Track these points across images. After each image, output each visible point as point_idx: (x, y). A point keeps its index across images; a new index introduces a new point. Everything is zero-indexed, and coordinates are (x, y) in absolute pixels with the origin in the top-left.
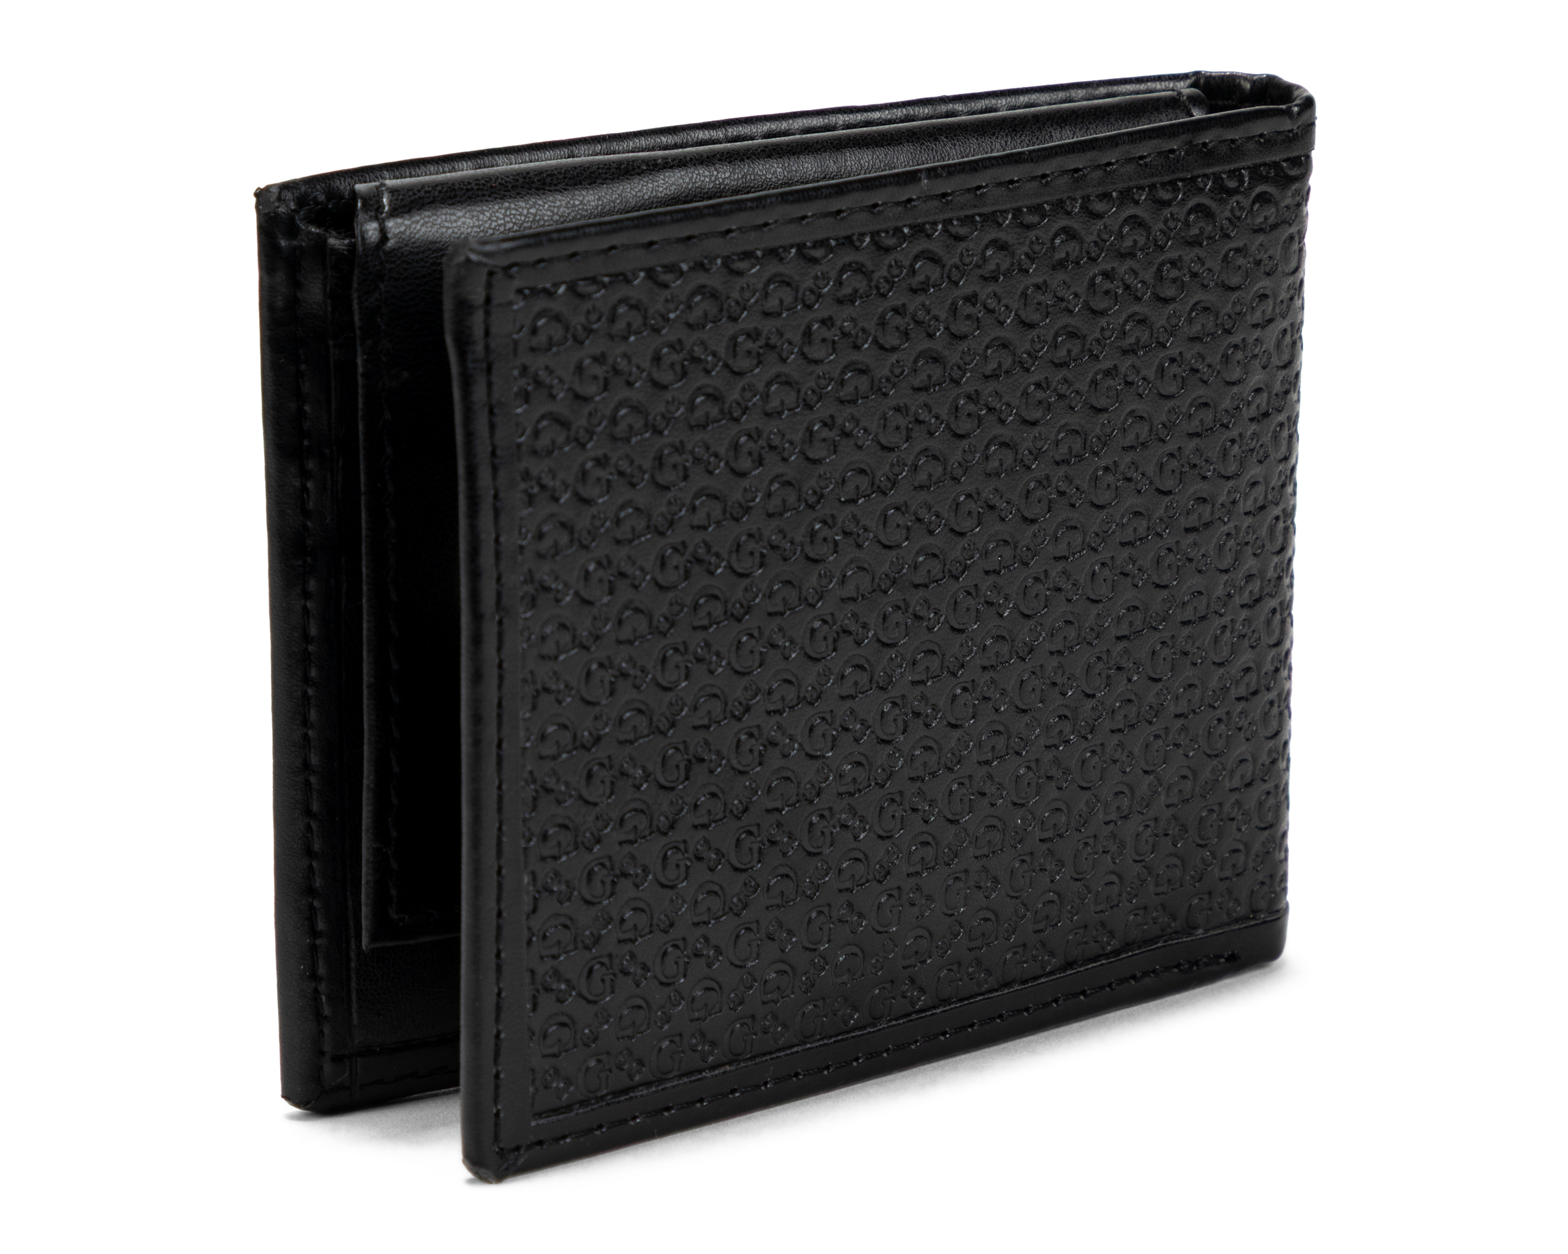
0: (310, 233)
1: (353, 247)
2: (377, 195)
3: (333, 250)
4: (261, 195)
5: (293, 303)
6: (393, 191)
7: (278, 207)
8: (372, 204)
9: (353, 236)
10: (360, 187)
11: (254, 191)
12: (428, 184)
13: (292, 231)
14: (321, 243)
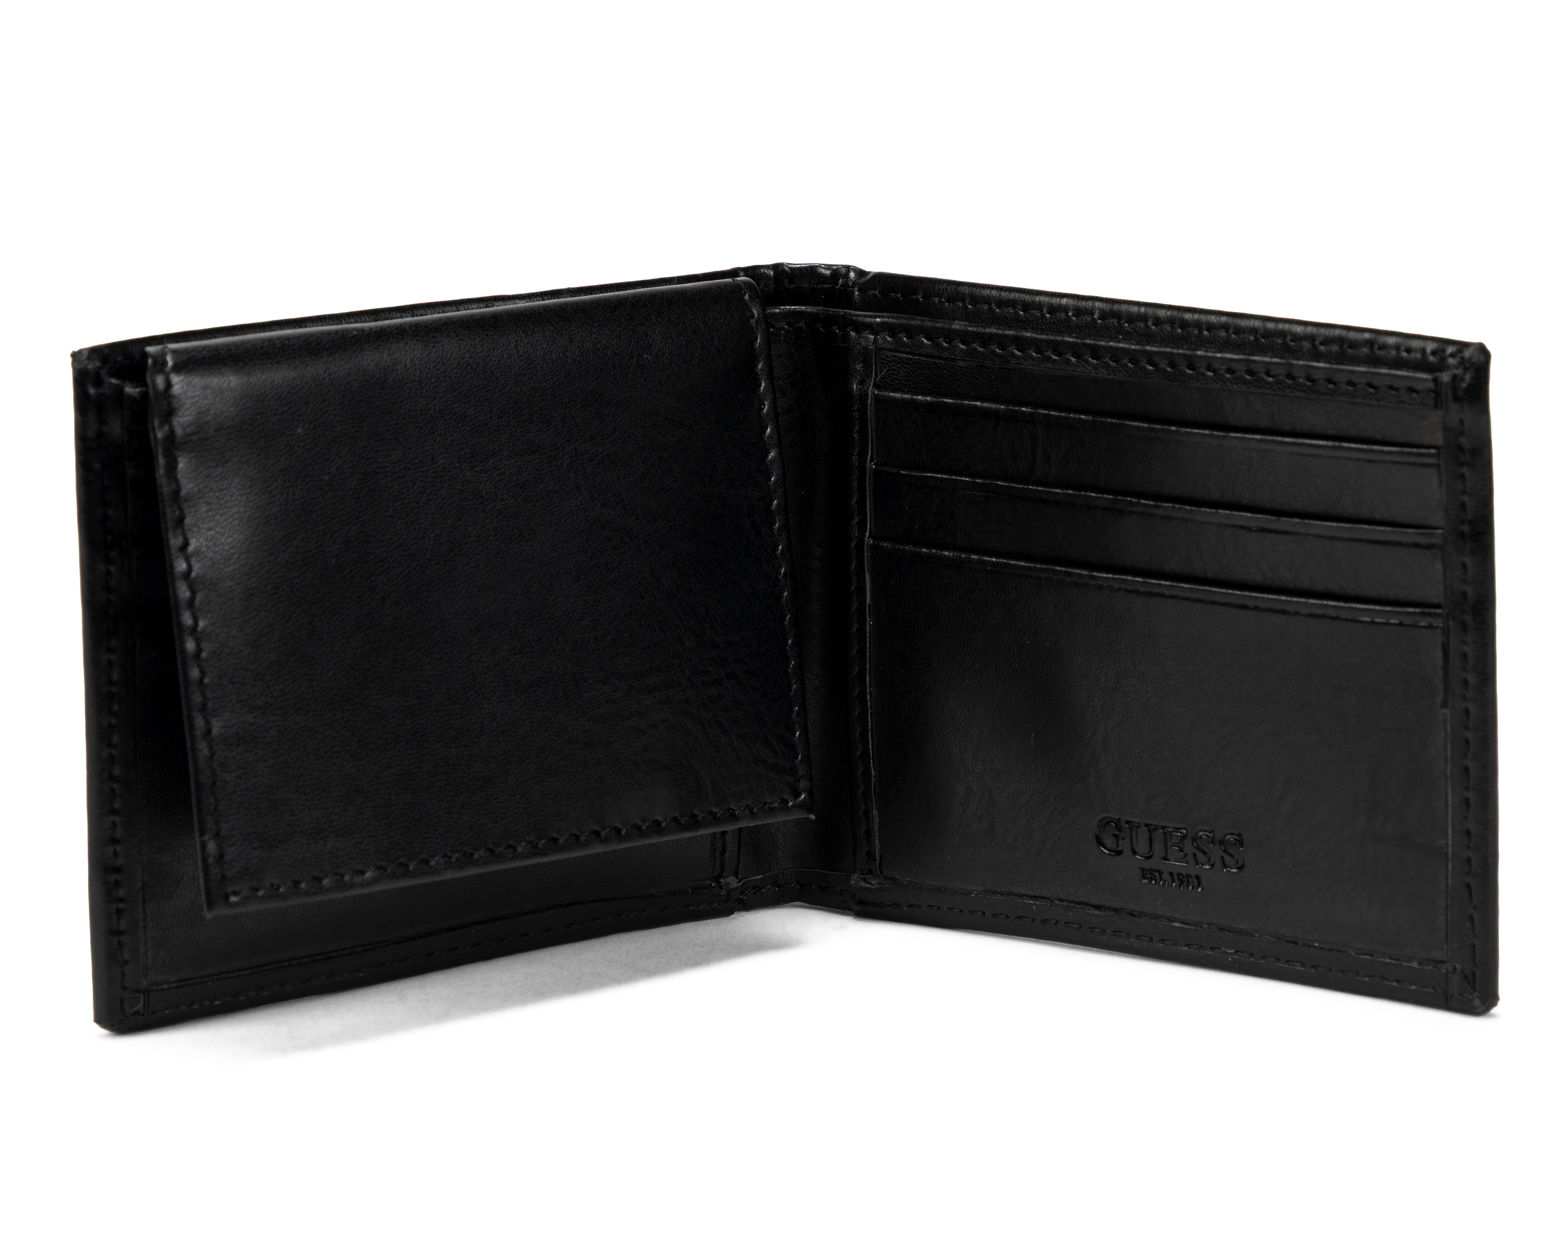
0: (111, 383)
1: (145, 395)
2: (163, 355)
3: (130, 397)
4: (75, 356)
5: (100, 435)
6: (175, 352)
7: (88, 364)
8: (159, 362)
9: (146, 385)
10: (150, 349)
11: (70, 352)
12: (199, 347)
13: (98, 382)
14: (119, 391)
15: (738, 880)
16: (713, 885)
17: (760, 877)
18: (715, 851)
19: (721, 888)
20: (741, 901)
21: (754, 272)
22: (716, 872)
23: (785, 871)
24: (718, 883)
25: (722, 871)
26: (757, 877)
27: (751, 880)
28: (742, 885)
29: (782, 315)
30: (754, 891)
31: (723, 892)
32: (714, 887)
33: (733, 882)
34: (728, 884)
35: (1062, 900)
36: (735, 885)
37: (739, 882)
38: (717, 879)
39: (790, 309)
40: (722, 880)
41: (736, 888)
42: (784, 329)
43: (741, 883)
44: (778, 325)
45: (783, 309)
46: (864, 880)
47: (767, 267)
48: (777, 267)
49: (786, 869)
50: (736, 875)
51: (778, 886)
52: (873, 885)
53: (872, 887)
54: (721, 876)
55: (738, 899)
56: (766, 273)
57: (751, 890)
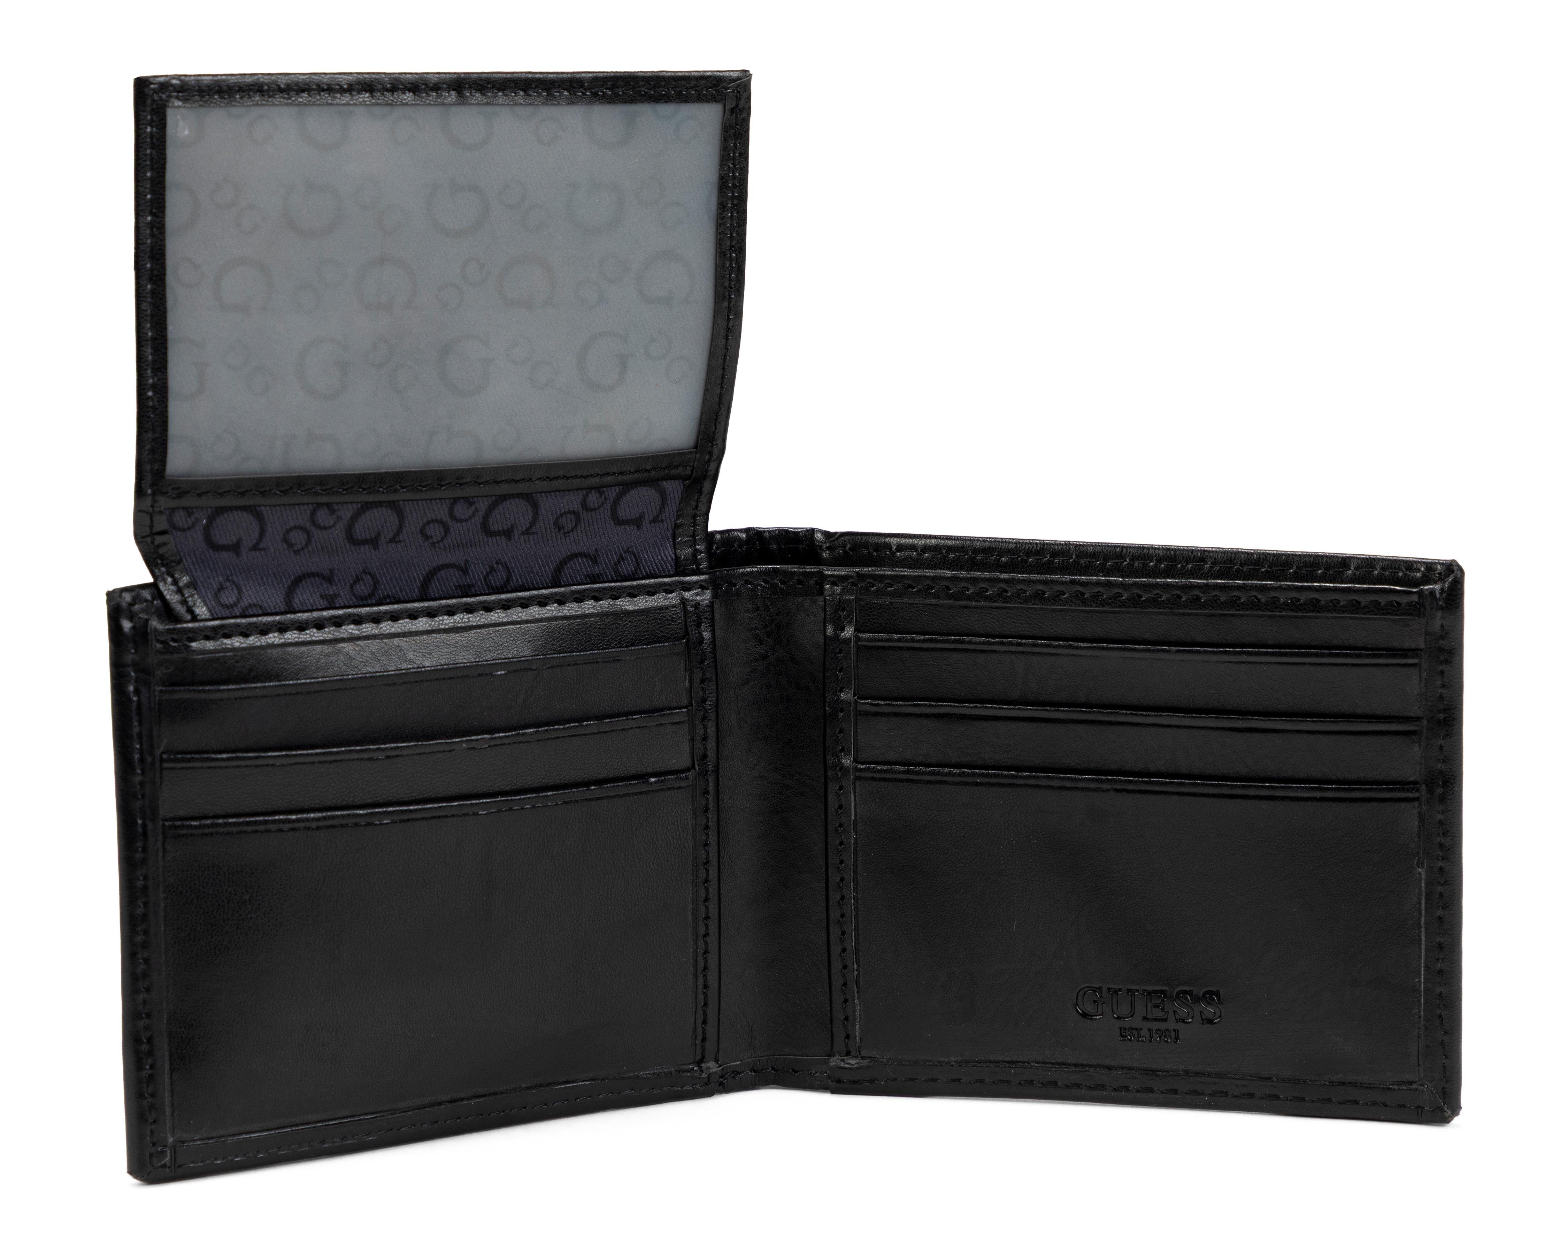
3: (156, 630)
11: (105, 591)
15: (718, 1065)
16: (695, 1068)
17: (739, 1063)
18: (696, 1039)
19: (702, 1071)
20: (721, 1084)
21: (729, 534)
22: (698, 1057)
23: (761, 1058)
24: (700, 1067)
25: (703, 1057)
26: (735, 1063)
27: (730, 1066)
28: (722, 1069)
29: (759, 574)
30: (733, 1075)
31: (704, 1075)
32: (696, 1071)
33: (712, 1067)
34: (709, 1068)
35: (1037, 1063)
36: (715, 1070)
37: (719, 1067)
38: (699, 1063)
39: (766, 568)
40: (703, 1065)
41: (716, 1072)
42: (760, 585)
43: (720, 1068)
44: (755, 582)
45: (760, 568)
46: (843, 1060)
47: (740, 531)
48: (747, 530)
49: (762, 1057)
50: (717, 1062)
51: (755, 1071)
52: (853, 1065)
53: (852, 1066)
54: (702, 1060)
55: (718, 1081)
56: (739, 536)
57: (731, 1074)
